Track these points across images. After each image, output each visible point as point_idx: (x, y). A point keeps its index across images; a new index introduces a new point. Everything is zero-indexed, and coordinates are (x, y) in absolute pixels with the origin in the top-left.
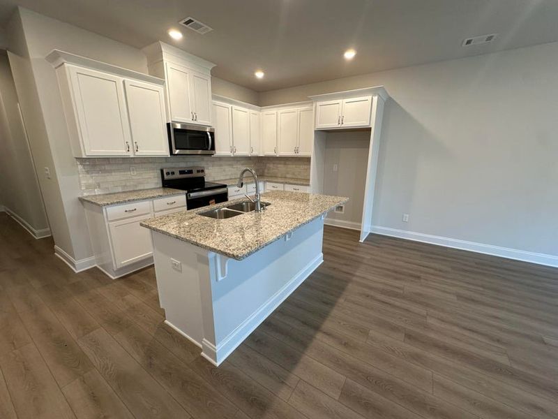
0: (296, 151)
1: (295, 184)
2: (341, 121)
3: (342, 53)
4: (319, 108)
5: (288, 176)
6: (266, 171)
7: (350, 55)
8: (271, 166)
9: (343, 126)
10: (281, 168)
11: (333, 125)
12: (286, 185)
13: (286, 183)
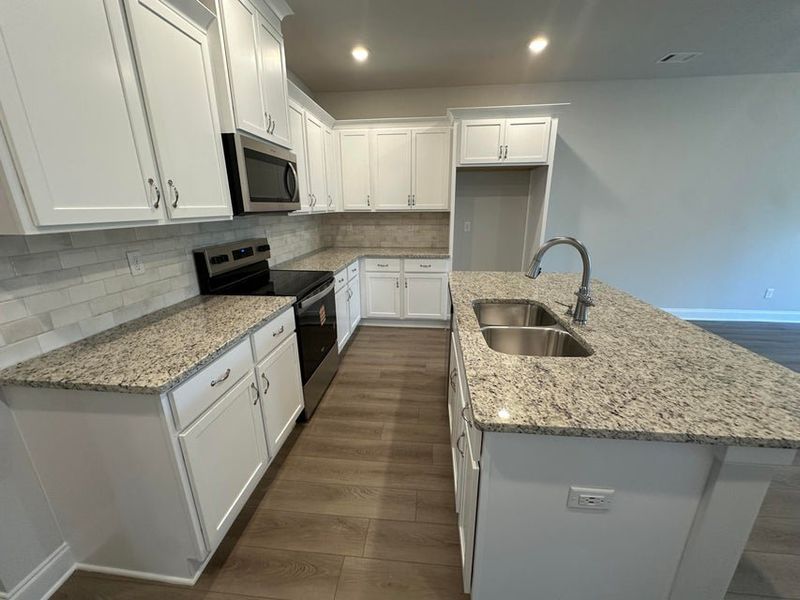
0: (411, 202)
1: (420, 257)
2: (503, 152)
3: (528, 41)
4: (465, 129)
5: (383, 244)
6: (339, 238)
7: (538, 45)
8: (350, 228)
9: (506, 161)
10: (371, 231)
11: (491, 158)
12: (406, 260)
13: (407, 257)
